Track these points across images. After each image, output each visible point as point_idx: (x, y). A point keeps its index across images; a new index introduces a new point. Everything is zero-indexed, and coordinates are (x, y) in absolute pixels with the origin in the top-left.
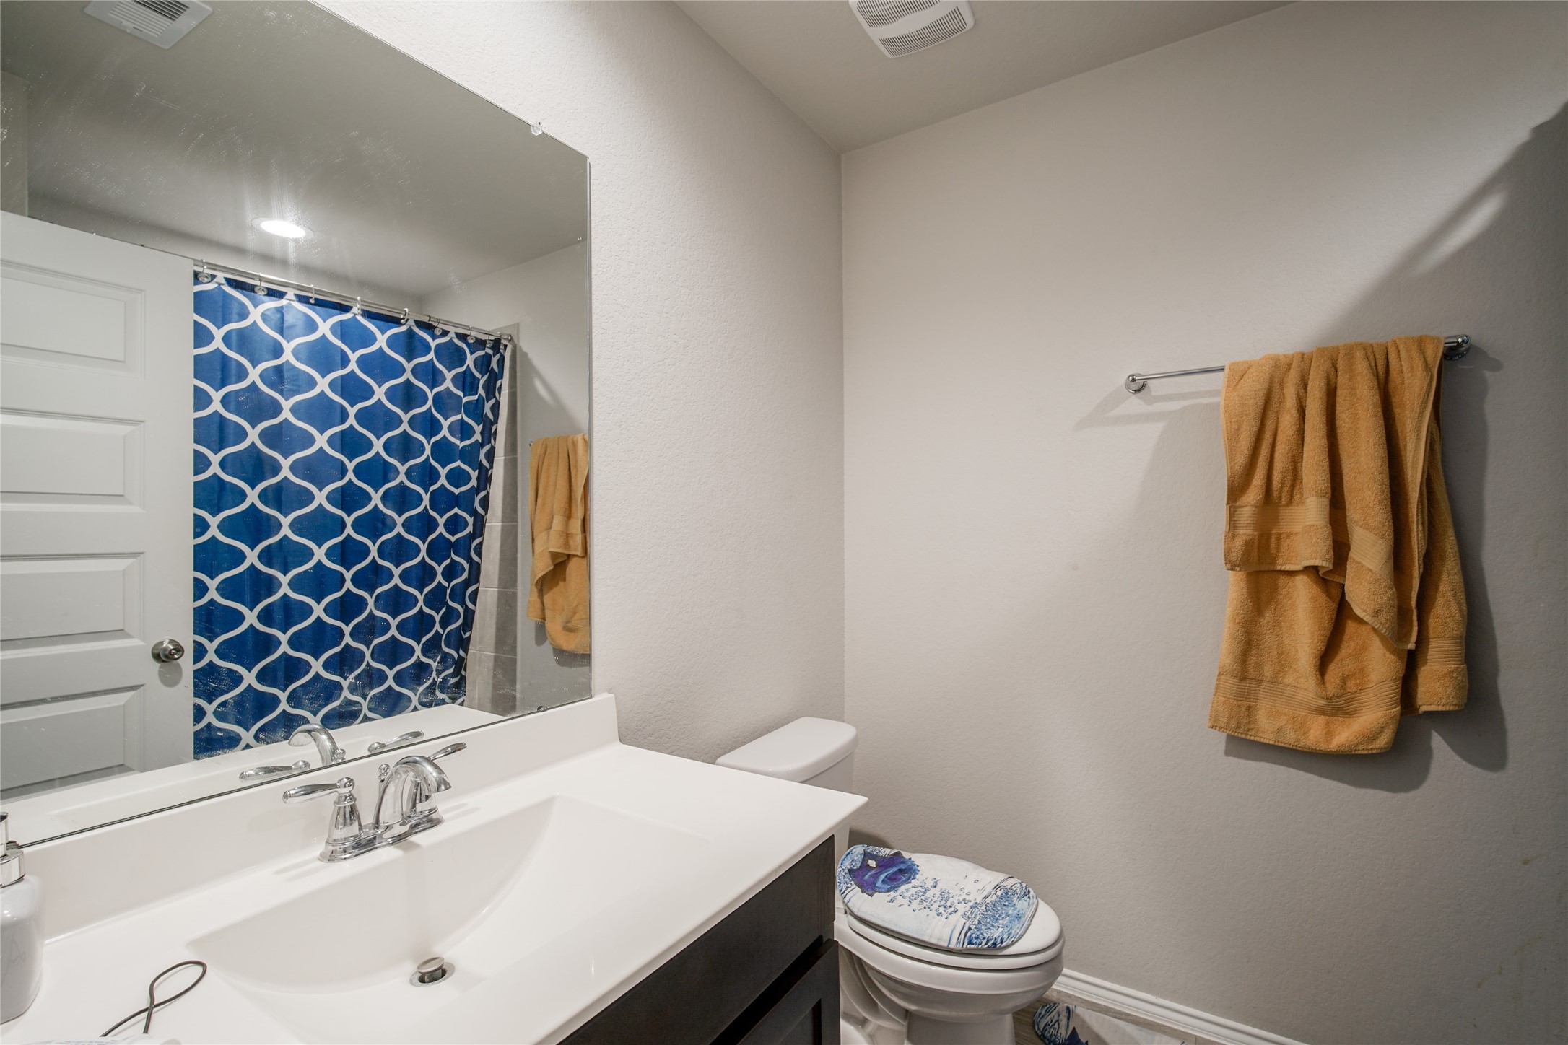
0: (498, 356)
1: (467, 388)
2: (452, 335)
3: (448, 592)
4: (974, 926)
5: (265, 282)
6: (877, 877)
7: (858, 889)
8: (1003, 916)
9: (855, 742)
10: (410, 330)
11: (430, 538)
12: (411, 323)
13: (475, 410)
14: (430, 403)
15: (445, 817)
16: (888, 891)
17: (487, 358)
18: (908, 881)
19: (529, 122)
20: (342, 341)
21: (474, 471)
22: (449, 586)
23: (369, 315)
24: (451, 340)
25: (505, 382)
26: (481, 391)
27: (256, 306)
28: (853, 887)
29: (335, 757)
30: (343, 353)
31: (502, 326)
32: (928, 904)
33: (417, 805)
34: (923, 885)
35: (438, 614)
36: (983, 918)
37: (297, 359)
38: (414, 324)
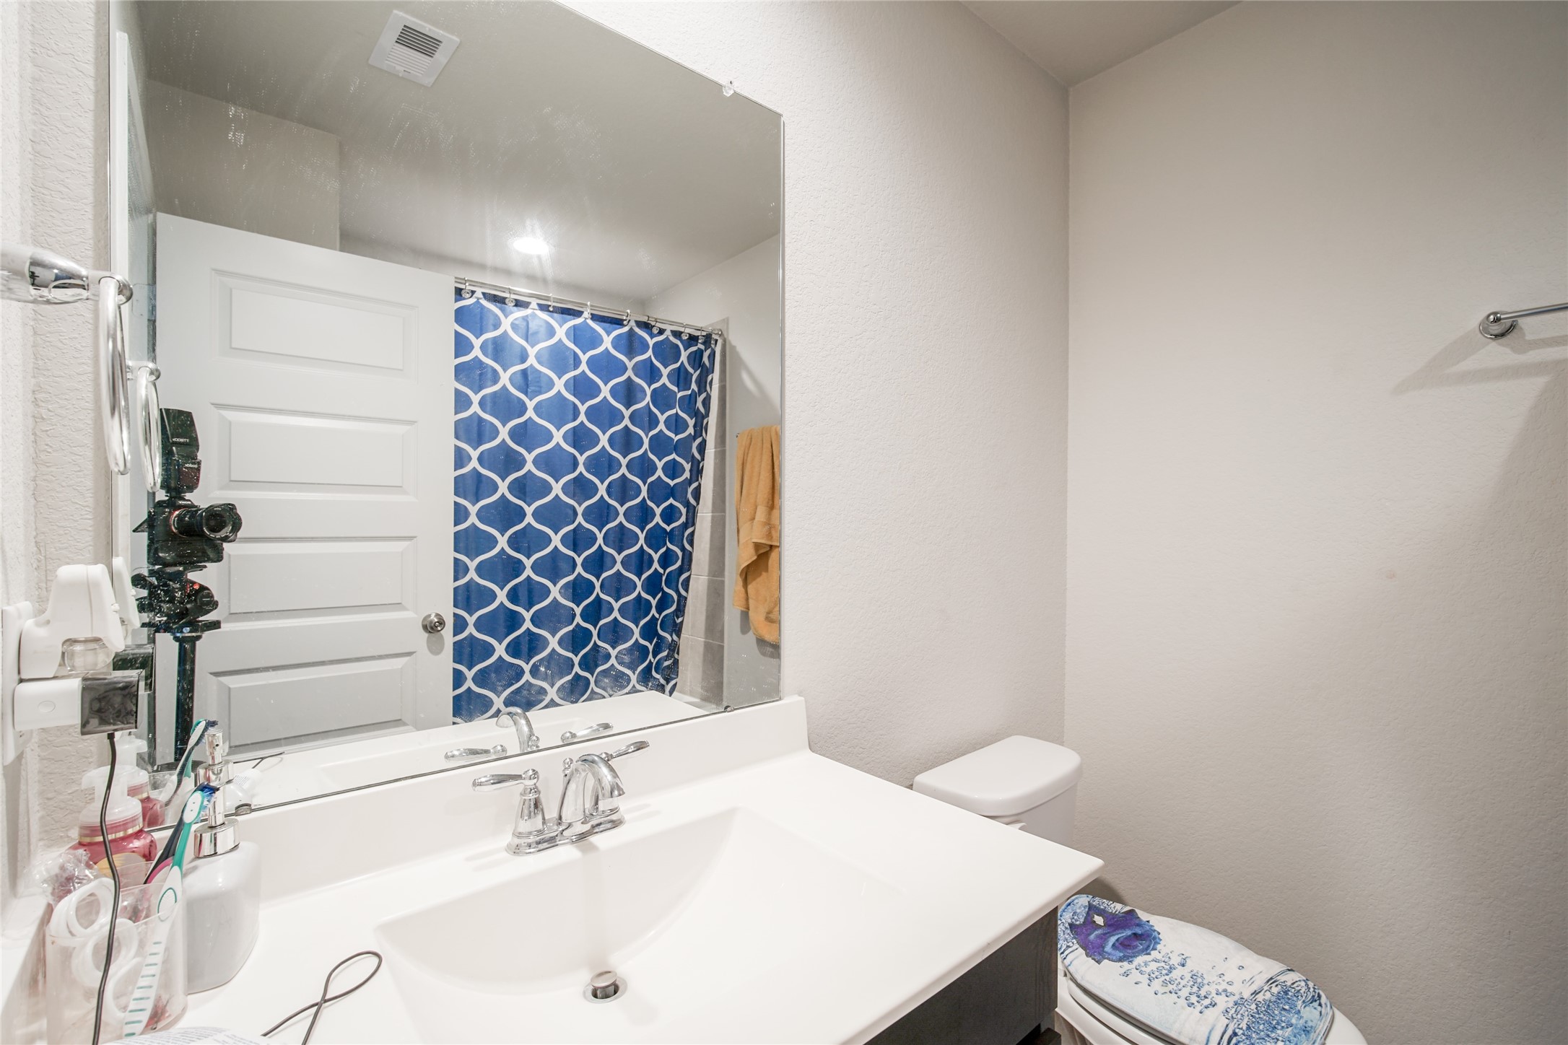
0: (709, 351)
1: (681, 384)
2: (668, 333)
3: (664, 578)
4: (1241, 1032)
5: (514, 294)
6: (1105, 939)
7: (1081, 951)
8: (1283, 1024)
9: (1079, 772)
10: (631, 329)
11: (648, 527)
12: (633, 323)
13: (688, 404)
14: (648, 398)
15: (627, 817)
16: (1120, 960)
17: (700, 353)
18: (1146, 951)
19: (720, 82)
20: (575, 343)
21: (688, 463)
22: (664, 573)
23: (595, 317)
24: (667, 338)
25: (716, 376)
26: (694, 386)
27: (506, 317)
28: (1075, 947)
29: (530, 745)
30: (575, 355)
31: (713, 322)
32: (1174, 987)
33: (600, 802)
34: (1167, 960)
35: (654, 599)
36: (1253, 1022)
37: (540, 363)
38: (634, 324)
